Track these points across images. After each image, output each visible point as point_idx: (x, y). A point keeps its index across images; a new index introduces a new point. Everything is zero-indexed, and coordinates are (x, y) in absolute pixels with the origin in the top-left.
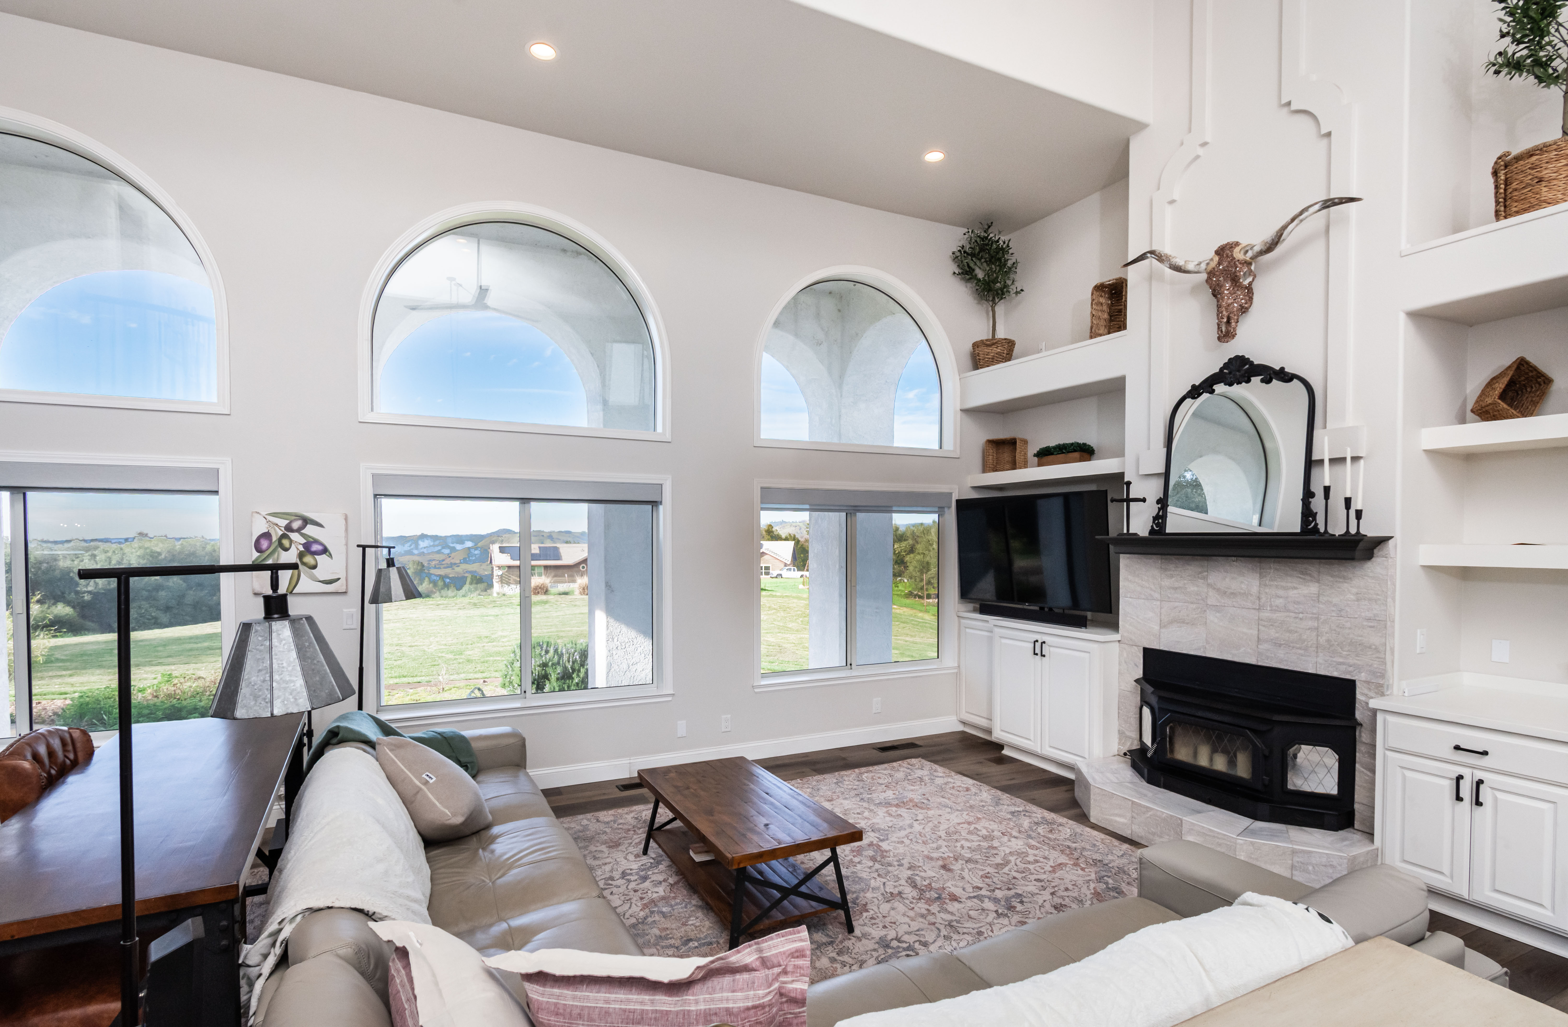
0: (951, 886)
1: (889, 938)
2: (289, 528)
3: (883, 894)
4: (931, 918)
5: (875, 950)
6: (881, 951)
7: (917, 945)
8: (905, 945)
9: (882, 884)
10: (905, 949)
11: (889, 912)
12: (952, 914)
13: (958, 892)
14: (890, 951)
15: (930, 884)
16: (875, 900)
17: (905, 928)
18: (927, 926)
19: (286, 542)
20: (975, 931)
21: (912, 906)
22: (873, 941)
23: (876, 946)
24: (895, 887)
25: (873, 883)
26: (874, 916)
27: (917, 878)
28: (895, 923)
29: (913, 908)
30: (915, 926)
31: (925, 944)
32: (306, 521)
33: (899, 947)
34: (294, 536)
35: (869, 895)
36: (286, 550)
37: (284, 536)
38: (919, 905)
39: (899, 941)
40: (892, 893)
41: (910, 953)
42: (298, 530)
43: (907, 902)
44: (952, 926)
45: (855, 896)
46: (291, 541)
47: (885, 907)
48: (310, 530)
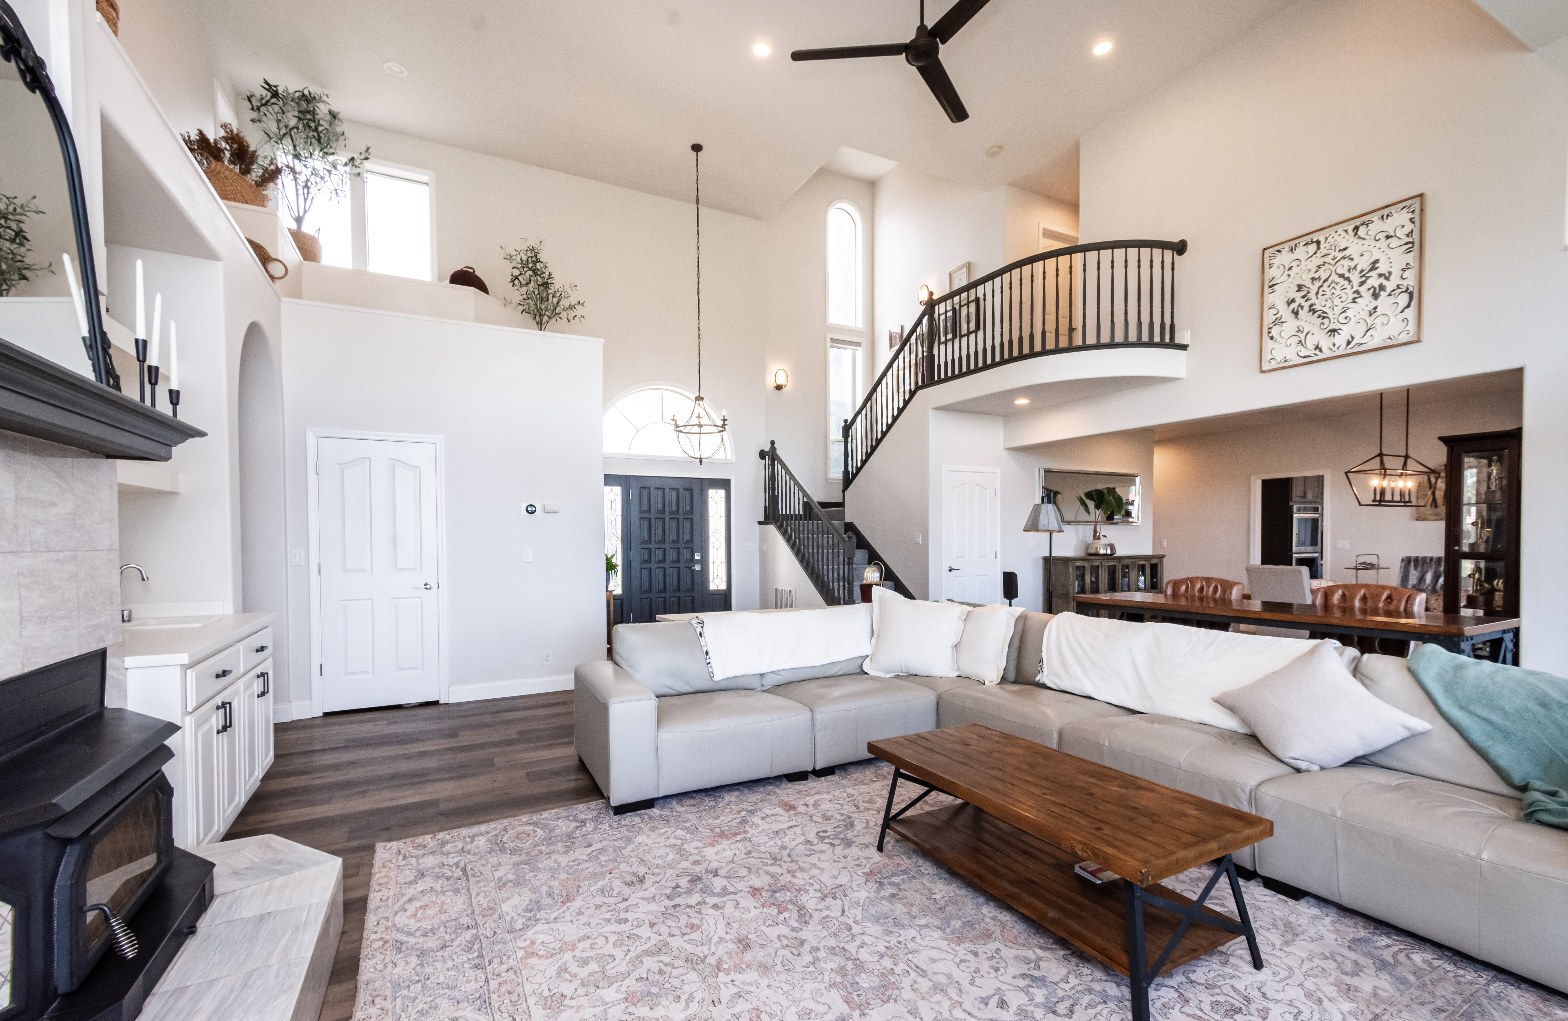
0: (753, 910)
1: (841, 847)
3: (845, 896)
4: (794, 867)
5: (856, 836)
6: (850, 836)
7: (815, 841)
8: (827, 841)
9: (846, 913)
10: (828, 837)
11: (839, 874)
12: (767, 873)
13: (748, 902)
14: (842, 836)
15: (780, 912)
16: (855, 888)
17: (823, 857)
18: (800, 860)
20: (753, 854)
21: (811, 881)
22: (857, 844)
23: (854, 839)
24: (828, 908)
25: (858, 913)
26: (856, 868)
27: (795, 924)
28: (834, 861)
29: (810, 878)
30: (814, 859)
31: (808, 842)
33: (833, 839)
35: (862, 895)
38: (802, 882)
39: (832, 845)
40: (834, 898)
41: (822, 834)
43: (817, 887)
44: (775, 859)
45: (882, 894)
47: (843, 879)
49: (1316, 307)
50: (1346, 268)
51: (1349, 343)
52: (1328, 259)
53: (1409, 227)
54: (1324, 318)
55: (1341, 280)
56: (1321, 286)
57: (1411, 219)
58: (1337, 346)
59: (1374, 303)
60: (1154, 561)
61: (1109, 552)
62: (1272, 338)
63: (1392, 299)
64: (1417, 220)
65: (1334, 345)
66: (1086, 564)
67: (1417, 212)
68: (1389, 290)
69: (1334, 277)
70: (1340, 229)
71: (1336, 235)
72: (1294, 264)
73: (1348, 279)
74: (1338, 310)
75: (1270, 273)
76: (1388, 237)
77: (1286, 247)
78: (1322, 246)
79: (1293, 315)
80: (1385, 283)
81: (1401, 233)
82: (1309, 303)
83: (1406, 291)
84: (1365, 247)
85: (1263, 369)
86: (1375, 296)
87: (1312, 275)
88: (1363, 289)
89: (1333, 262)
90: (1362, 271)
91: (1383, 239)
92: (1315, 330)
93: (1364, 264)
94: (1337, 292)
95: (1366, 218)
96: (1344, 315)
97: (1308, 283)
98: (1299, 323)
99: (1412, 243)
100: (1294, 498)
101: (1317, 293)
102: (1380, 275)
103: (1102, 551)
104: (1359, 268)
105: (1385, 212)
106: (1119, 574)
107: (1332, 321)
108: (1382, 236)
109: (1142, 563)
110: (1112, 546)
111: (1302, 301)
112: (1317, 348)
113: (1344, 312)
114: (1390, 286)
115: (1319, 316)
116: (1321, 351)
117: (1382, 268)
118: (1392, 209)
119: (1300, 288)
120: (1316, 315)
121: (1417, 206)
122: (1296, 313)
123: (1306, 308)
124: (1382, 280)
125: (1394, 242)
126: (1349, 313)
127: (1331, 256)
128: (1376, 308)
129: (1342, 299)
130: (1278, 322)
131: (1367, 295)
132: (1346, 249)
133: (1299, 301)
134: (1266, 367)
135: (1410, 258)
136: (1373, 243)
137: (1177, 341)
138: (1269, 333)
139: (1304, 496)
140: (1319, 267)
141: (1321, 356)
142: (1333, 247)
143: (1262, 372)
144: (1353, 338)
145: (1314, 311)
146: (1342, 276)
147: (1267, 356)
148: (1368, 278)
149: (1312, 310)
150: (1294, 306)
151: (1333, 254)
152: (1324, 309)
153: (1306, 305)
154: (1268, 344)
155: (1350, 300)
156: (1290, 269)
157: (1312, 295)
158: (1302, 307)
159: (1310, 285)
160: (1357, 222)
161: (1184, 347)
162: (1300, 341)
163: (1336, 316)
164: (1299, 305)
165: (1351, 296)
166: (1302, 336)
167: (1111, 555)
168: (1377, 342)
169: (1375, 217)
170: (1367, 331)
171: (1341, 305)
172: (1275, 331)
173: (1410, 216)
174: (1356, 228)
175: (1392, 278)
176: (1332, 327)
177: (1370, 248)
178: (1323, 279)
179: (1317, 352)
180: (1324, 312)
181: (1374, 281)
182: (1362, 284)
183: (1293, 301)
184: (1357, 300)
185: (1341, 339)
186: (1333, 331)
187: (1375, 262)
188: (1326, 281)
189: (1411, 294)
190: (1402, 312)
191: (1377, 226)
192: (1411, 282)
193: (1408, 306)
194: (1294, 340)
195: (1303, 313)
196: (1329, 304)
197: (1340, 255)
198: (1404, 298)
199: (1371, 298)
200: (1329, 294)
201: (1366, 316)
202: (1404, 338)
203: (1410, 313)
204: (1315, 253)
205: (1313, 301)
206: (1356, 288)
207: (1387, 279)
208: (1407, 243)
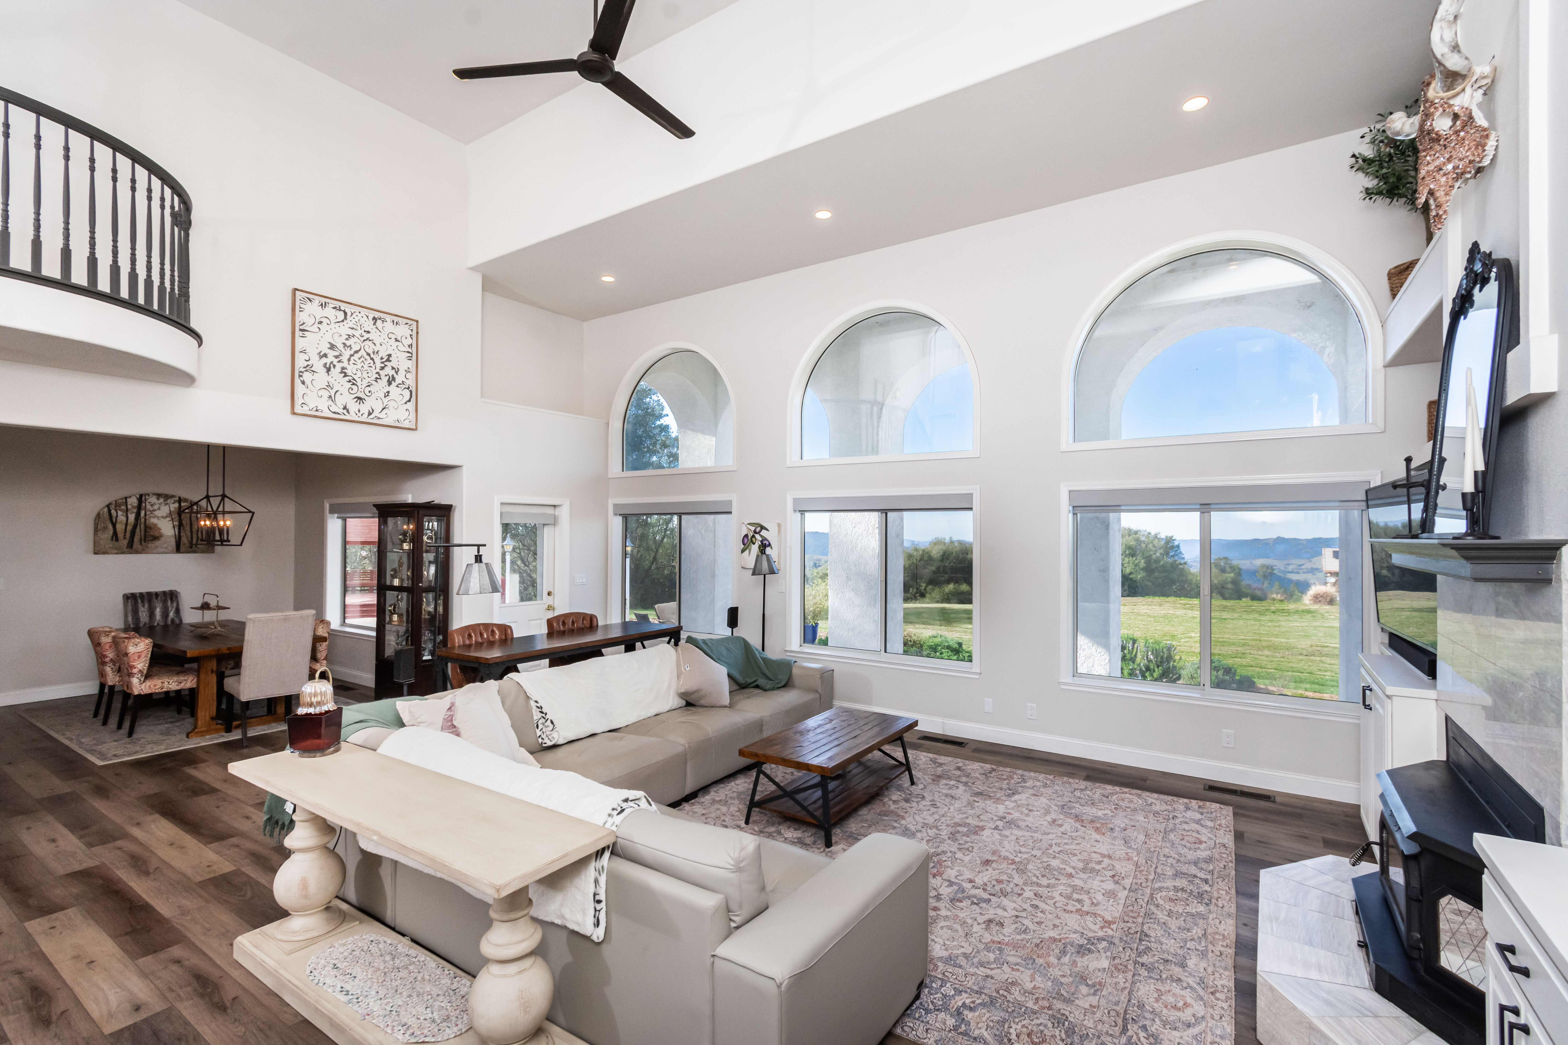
2: (755, 532)
19: (754, 539)
32: (762, 528)
34: (757, 536)
36: (754, 544)
37: (753, 536)
42: (758, 533)
46: (756, 539)
48: (763, 533)
49: (349, 372)
50: (370, 349)
51: (370, 414)
52: (356, 333)
53: (410, 340)
54: (354, 384)
55: (368, 357)
56: (352, 355)
57: (411, 335)
58: (361, 413)
59: (387, 389)
62: (303, 383)
63: (399, 391)
64: (414, 338)
65: (359, 411)
67: (415, 332)
68: (398, 382)
69: (362, 352)
70: (364, 312)
71: (360, 315)
72: (325, 321)
73: (372, 359)
74: (365, 383)
75: (302, 317)
76: (396, 340)
77: (316, 299)
78: (349, 318)
79: (325, 370)
80: (395, 375)
81: (405, 342)
82: (341, 365)
83: (408, 388)
84: (382, 340)
85: (295, 411)
86: (390, 383)
87: (343, 340)
88: (382, 373)
89: (361, 339)
90: (381, 358)
91: (393, 339)
92: (344, 391)
93: (383, 354)
94: (366, 367)
95: (383, 316)
96: (368, 389)
97: (340, 346)
98: (329, 379)
99: (412, 354)
101: (349, 360)
102: (393, 368)
104: (379, 354)
105: (396, 319)
107: (360, 390)
108: (392, 336)
111: (335, 361)
112: (345, 408)
113: (369, 386)
114: (398, 379)
115: (350, 381)
116: (348, 412)
117: (394, 364)
118: (400, 320)
119: (332, 347)
120: (347, 379)
121: (414, 328)
122: (328, 369)
123: (338, 369)
124: (393, 372)
125: (401, 347)
126: (372, 389)
127: (358, 332)
128: (388, 392)
129: (370, 375)
130: (310, 369)
131: (385, 379)
133: (331, 359)
134: (298, 409)
135: (411, 364)
136: (387, 339)
138: (300, 376)
140: (349, 336)
141: (347, 417)
142: (358, 324)
143: (294, 413)
144: (373, 411)
145: (346, 375)
146: (368, 354)
147: (299, 401)
148: (385, 366)
149: (343, 373)
150: (326, 361)
151: (360, 331)
152: (354, 377)
153: (339, 366)
154: (300, 389)
155: (373, 378)
156: (320, 323)
157: (345, 359)
158: (334, 366)
159: (341, 349)
160: (377, 315)
162: (330, 397)
163: (363, 387)
164: (332, 363)
165: (375, 375)
166: (333, 392)
168: (389, 421)
169: (389, 318)
170: (383, 409)
171: (367, 379)
172: (307, 377)
173: (411, 332)
174: (375, 319)
175: (399, 374)
176: (359, 395)
177: (386, 342)
179: (345, 411)
180: (354, 379)
181: (389, 370)
182: (382, 368)
183: (325, 355)
184: (378, 380)
185: (365, 408)
186: (360, 398)
187: (390, 356)
188: (356, 352)
189: (411, 392)
190: (406, 403)
191: (389, 327)
192: (411, 382)
193: (409, 401)
194: (325, 394)
195: (335, 372)
196: (359, 374)
197: (366, 336)
198: (407, 393)
199: (386, 384)
200: (359, 366)
201: (383, 397)
202: (406, 424)
203: (411, 406)
204: (343, 321)
205: (345, 364)
206: (378, 370)
207: (397, 373)
208: (408, 352)
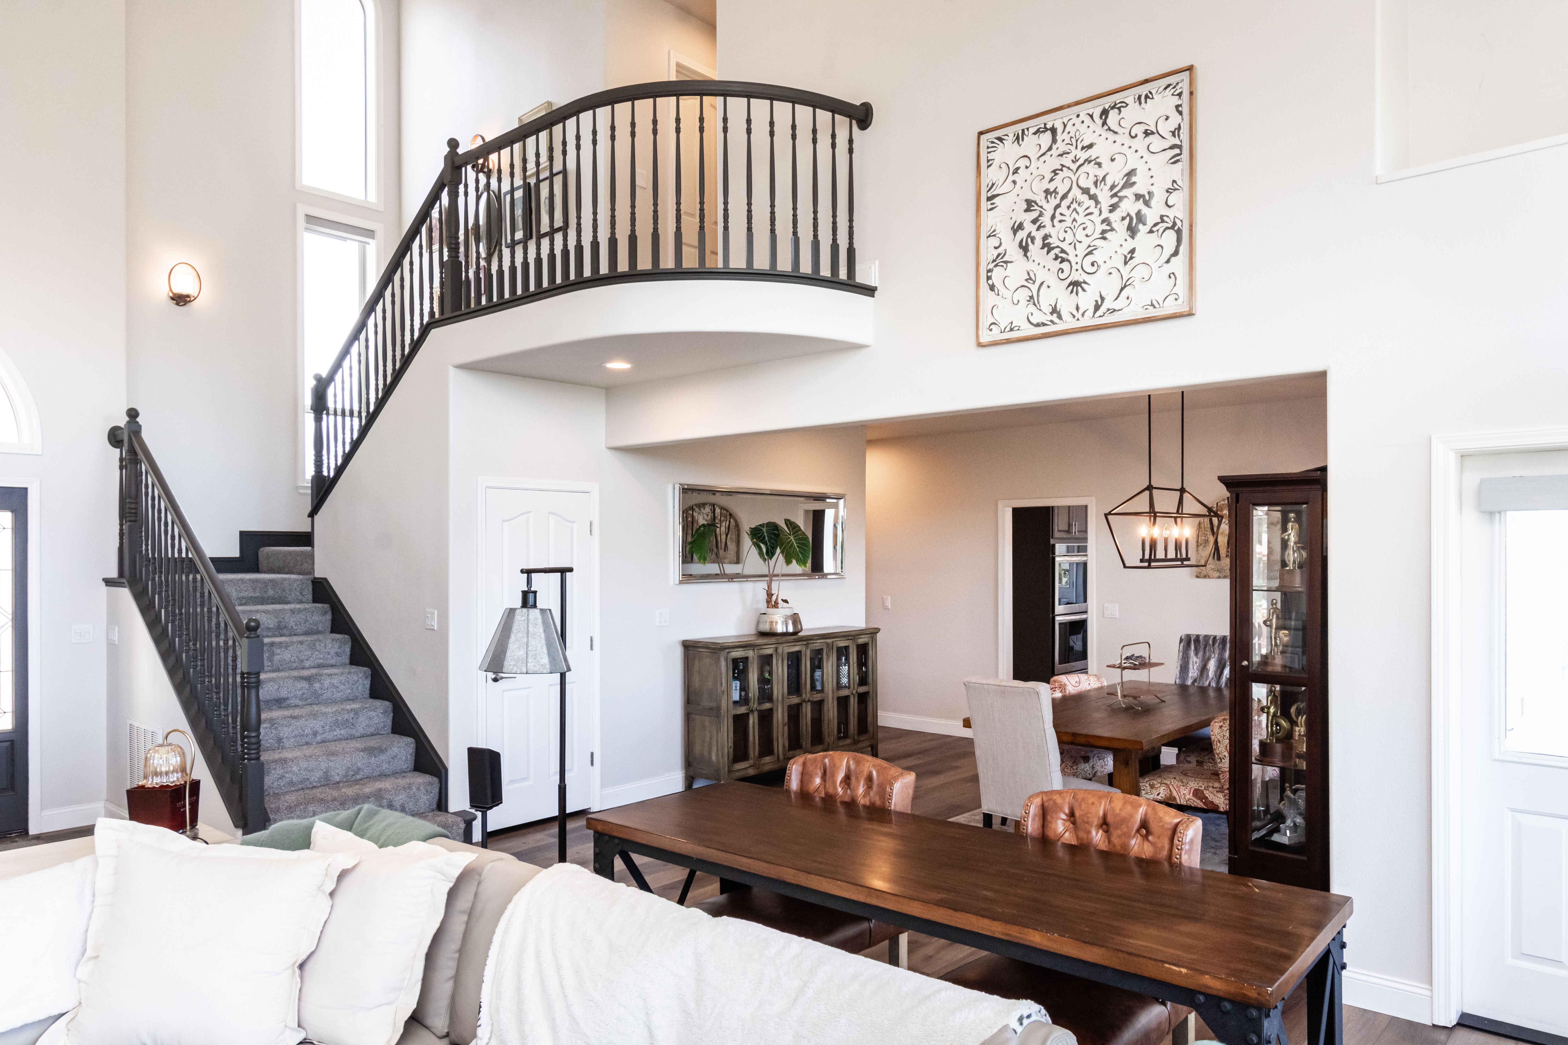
49: (1052, 241)
50: (1092, 179)
51: (1097, 307)
52: (1067, 161)
53: (1175, 119)
54: (1063, 260)
55: (1085, 198)
56: (1058, 206)
57: (1177, 107)
58: (1081, 311)
59: (1130, 244)
60: (861, 641)
61: (791, 629)
62: (992, 288)
63: (1154, 239)
64: (1185, 109)
65: (1078, 309)
66: (750, 653)
67: (1186, 95)
68: (1150, 222)
69: (1076, 192)
70: (1084, 109)
71: (1078, 121)
72: (1023, 163)
73: (1093, 197)
74: (1081, 249)
75: (992, 175)
76: (1147, 133)
77: (1011, 131)
78: (1059, 137)
79: (1021, 252)
80: (1145, 210)
81: (1165, 128)
82: (1043, 232)
83: (1172, 227)
84: (1117, 148)
85: (982, 340)
86: (1132, 231)
87: (1045, 185)
88: (1115, 217)
89: (1074, 167)
90: (1113, 187)
91: (1141, 136)
92: (1051, 279)
93: (1116, 176)
94: (1081, 219)
95: (1117, 98)
96: (1090, 258)
97: (1040, 198)
98: (1030, 266)
99: (1180, 147)
100: (1057, 534)
101: (1053, 217)
102: (1138, 197)
103: (780, 628)
104: (1109, 182)
105: (1143, 90)
106: (806, 665)
107: (1075, 267)
108: (1139, 130)
109: (842, 644)
110: (795, 619)
111: (1033, 229)
112: (1054, 311)
113: (1090, 253)
114: (1151, 216)
115: (1057, 258)
116: (1060, 317)
117: (1141, 186)
118: (1152, 87)
119: (1030, 205)
120: (1052, 254)
121: (1185, 87)
122: (1025, 249)
123: (1039, 242)
124: (1140, 205)
125: (1156, 143)
126: (1097, 256)
127: (1071, 157)
128: (1133, 251)
129: (1089, 231)
130: (1000, 260)
131: (1121, 228)
132: (1090, 146)
133: (1029, 227)
134: (985, 338)
135: (1178, 172)
136: (1128, 141)
137: (860, 279)
138: (989, 278)
139: (1068, 531)
140: (1055, 172)
141: (1060, 326)
142: (1074, 141)
143: (980, 345)
144: (1103, 299)
145: (1050, 248)
146: (1086, 191)
147: (986, 320)
148: (1121, 199)
149: (1047, 246)
150: (1022, 235)
151: (1074, 152)
152: (1064, 246)
153: (1038, 236)
154: (988, 298)
155: (1097, 234)
156: (1016, 171)
157: (1046, 220)
158: (1033, 239)
159: (1042, 202)
160: (1107, 102)
161: (869, 291)
162: (1031, 297)
163: (1079, 260)
164: (1029, 235)
165: (1100, 227)
166: (1034, 288)
167: (795, 633)
168: (1136, 309)
169: (1129, 97)
170: (1122, 289)
171: (1086, 242)
172: (998, 275)
173: (1176, 101)
174: (1105, 113)
175: (1153, 203)
176: (1076, 276)
177: (1125, 149)
178: (1061, 192)
179: (1054, 317)
180: (1063, 251)
181: (1129, 206)
182: (1113, 208)
183: (1020, 227)
184: (1107, 235)
185: (1086, 300)
186: (1076, 284)
187: (1131, 173)
188: (1064, 197)
189: (1179, 232)
190: (1168, 261)
191: (1132, 113)
192: (1179, 212)
193: (1176, 253)
194: (1023, 294)
195: (1035, 249)
196: (1069, 237)
197: (1083, 156)
198: (1170, 238)
199: (1125, 235)
200: (1069, 220)
201: (1119, 263)
202: (1170, 307)
203: (1179, 265)
204: (1050, 149)
205: (1048, 229)
206: (1105, 214)
207: (1147, 203)
208: (1172, 147)
